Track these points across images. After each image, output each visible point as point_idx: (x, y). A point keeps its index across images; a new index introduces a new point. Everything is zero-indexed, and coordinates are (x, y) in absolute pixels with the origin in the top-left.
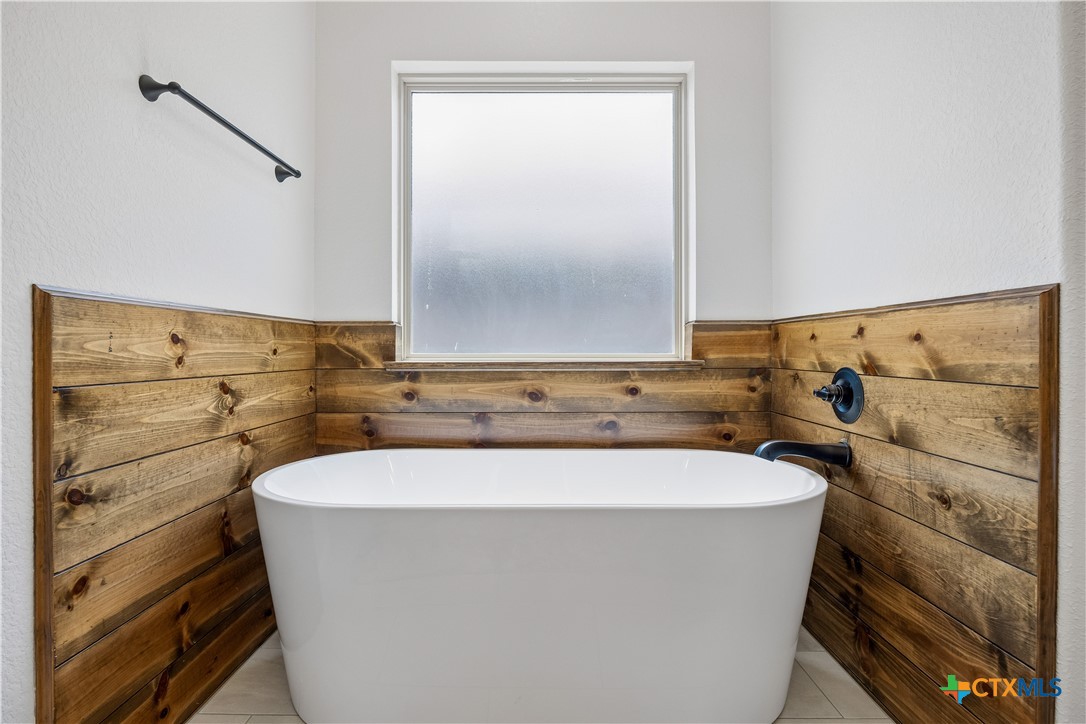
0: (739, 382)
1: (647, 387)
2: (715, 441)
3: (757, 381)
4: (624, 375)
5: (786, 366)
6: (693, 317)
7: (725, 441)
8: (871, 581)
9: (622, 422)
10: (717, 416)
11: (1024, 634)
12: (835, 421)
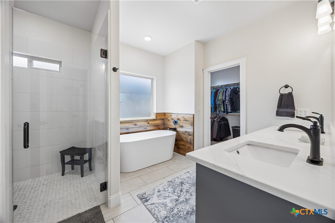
0: (161, 121)
1: (150, 122)
2: (158, 129)
3: (163, 121)
4: (147, 121)
5: (167, 119)
6: (155, 112)
7: (159, 129)
8: (179, 142)
9: (147, 128)
10: (158, 126)
11: (192, 141)
12: (174, 125)
